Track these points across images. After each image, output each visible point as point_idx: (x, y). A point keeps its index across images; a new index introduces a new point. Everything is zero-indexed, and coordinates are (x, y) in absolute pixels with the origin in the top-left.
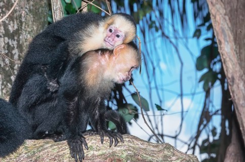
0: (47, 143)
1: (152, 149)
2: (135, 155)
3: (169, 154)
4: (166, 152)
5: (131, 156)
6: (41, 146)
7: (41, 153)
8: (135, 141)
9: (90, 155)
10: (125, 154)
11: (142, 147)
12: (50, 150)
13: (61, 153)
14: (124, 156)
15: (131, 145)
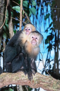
0: (7, 74)
1: (45, 77)
2: (39, 79)
3: (51, 79)
4: (50, 79)
5: (38, 80)
6: (5, 75)
7: (5, 78)
8: (39, 74)
9: (22, 79)
10: (35, 79)
11: (41, 76)
12: (8, 76)
13: (12, 78)
14: (35, 80)
15: (37, 76)
